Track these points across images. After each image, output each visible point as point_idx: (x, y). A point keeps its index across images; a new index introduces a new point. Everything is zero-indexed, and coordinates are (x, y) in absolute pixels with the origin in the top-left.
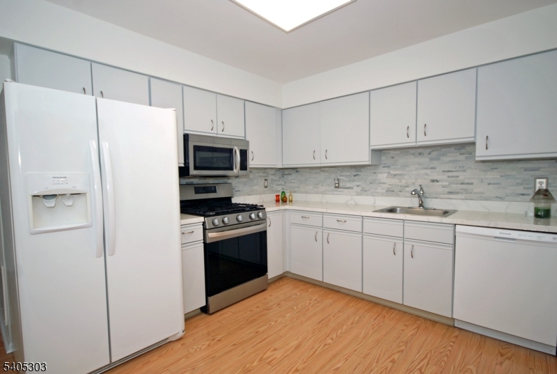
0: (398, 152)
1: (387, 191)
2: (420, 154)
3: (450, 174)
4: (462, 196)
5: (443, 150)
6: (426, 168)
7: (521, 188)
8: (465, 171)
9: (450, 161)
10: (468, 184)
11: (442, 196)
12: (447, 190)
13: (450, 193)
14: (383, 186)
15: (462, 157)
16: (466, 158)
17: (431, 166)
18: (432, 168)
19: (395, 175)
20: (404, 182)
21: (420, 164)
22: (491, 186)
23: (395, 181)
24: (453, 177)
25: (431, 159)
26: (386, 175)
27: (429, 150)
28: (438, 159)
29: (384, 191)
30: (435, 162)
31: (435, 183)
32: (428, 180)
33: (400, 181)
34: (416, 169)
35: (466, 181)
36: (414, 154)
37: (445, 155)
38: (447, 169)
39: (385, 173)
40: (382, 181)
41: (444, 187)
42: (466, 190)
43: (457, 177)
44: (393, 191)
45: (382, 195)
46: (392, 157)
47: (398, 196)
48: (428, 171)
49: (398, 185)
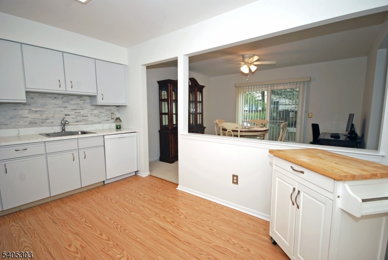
0: (37, 95)
1: (30, 123)
2: (55, 98)
3: (76, 111)
4: (83, 123)
5: (70, 97)
6: (60, 107)
7: (107, 117)
8: (83, 110)
9: (75, 104)
10: (85, 116)
11: (73, 124)
12: (75, 120)
13: (77, 122)
14: (25, 119)
15: (81, 102)
16: (83, 103)
17: (64, 106)
18: (65, 107)
19: (36, 111)
20: (44, 116)
21: (56, 104)
22: (96, 117)
23: (37, 116)
24: (77, 113)
25: (63, 102)
26: (27, 111)
27: (62, 96)
28: (68, 102)
29: (27, 123)
30: (66, 104)
31: (68, 116)
32: (63, 115)
33: (42, 116)
34: (54, 107)
35: (84, 115)
36: (50, 97)
37: (72, 100)
38: (74, 108)
39: (26, 109)
40: (24, 116)
41: (73, 118)
42: (85, 119)
43: (80, 113)
44: (36, 123)
45: (25, 127)
46: (32, 98)
47: (41, 126)
48: (63, 109)
49: (39, 119)
